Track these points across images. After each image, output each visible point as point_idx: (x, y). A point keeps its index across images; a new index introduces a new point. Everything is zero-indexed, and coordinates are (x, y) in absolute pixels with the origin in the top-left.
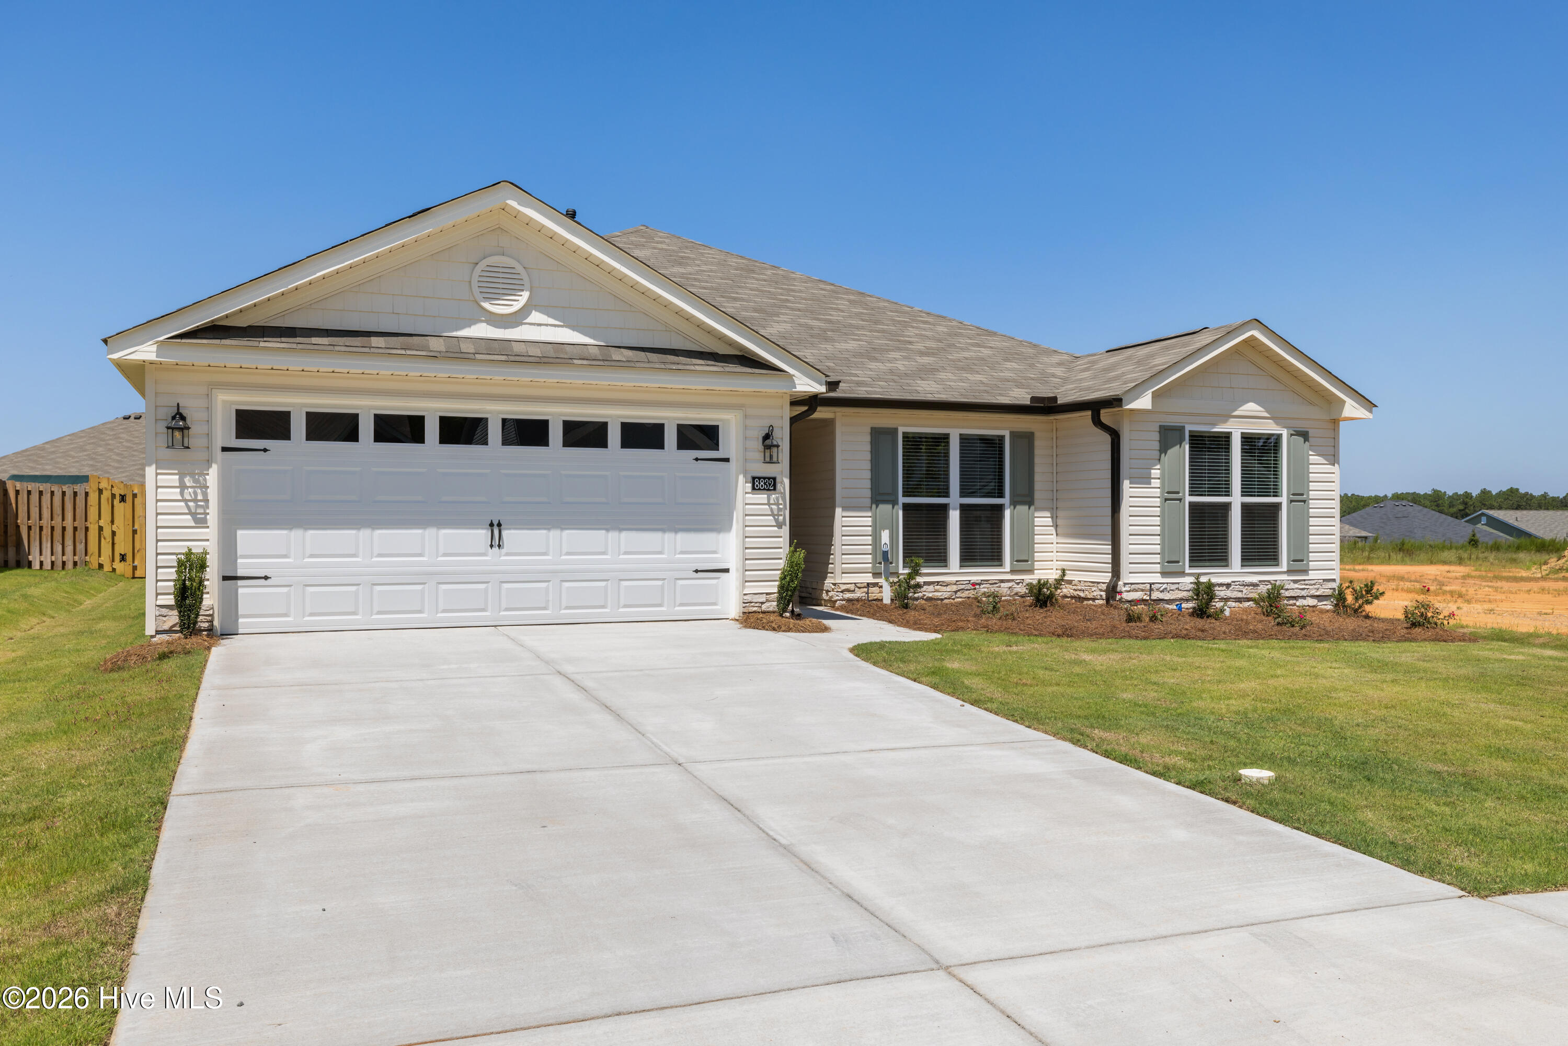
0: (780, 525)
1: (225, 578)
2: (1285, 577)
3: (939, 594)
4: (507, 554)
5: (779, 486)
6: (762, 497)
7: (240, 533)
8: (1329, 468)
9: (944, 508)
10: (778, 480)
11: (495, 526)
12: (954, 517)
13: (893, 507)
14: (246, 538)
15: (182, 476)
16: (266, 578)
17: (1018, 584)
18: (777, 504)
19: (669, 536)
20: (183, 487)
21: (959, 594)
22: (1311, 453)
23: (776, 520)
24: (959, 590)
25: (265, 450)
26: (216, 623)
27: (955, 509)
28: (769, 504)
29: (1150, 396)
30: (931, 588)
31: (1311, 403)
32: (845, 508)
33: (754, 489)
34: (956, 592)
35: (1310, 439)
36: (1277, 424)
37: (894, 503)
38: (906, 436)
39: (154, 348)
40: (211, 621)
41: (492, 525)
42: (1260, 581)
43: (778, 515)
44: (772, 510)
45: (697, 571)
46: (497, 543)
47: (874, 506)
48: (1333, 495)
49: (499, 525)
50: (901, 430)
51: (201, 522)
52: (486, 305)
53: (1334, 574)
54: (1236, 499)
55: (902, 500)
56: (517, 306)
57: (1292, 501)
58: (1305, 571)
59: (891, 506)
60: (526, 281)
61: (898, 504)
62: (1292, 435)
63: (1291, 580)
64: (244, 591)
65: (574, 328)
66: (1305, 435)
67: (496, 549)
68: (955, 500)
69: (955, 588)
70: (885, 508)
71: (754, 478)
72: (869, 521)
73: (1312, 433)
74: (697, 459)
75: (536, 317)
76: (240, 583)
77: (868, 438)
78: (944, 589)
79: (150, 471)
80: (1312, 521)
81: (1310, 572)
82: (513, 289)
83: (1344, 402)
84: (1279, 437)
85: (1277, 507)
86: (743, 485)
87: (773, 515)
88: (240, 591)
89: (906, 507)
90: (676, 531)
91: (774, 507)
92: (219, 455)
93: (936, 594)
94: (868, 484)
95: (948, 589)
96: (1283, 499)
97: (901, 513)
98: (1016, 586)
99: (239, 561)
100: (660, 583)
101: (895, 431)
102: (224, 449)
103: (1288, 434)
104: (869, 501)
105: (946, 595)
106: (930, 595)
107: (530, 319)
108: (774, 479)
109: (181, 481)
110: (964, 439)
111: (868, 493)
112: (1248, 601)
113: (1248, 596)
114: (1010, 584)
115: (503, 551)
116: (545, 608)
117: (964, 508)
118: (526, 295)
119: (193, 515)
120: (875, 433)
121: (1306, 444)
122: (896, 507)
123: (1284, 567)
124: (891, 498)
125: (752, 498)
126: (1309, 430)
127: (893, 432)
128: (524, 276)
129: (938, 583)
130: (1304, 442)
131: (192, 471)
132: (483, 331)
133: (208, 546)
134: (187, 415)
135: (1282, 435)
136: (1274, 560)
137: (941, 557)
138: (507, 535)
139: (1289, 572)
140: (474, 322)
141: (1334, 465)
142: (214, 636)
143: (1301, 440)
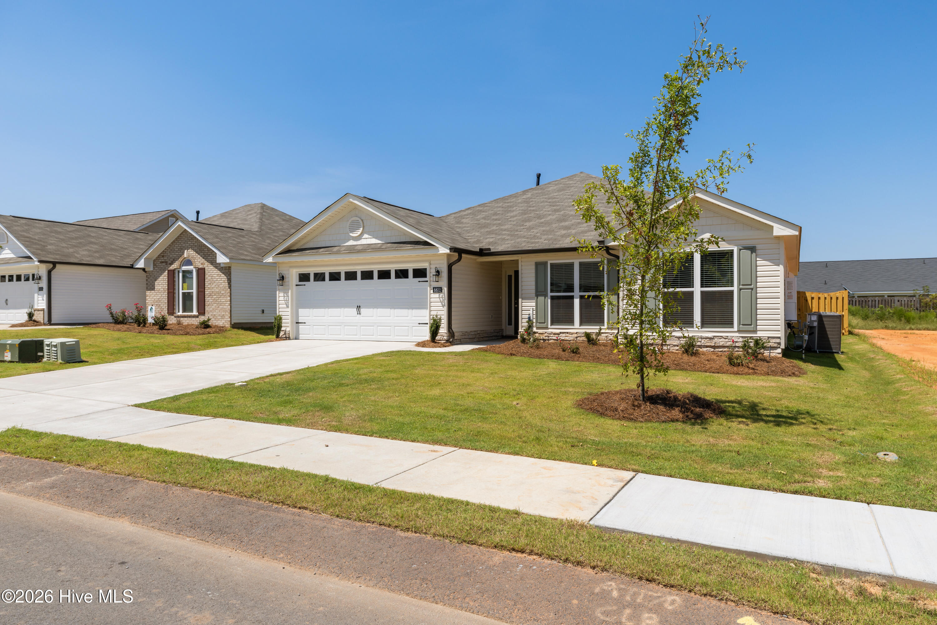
0: (443, 306)
1: (297, 323)
2: (737, 334)
3: (568, 338)
4: (362, 317)
5: (443, 291)
6: (437, 295)
7: (300, 310)
8: (775, 268)
9: (572, 298)
10: (443, 288)
11: (359, 307)
12: (577, 302)
13: (545, 298)
14: (301, 311)
15: (284, 293)
16: (305, 323)
18: (442, 298)
19: (410, 311)
20: (284, 296)
21: (578, 339)
22: (758, 259)
23: (442, 304)
24: (578, 337)
25: (304, 285)
27: (577, 298)
28: (439, 298)
30: (564, 335)
31: (758, 229)
32: (522, 299)
33: (434, 292)
34: (577, 337)
35: (757, 251)
36: (729, 244)
37: (545, 296)
38: (552, 265)
39: (272, 258)
40: (289, 335)
41: (358, 307)
42: (714, 336)
43: (443, 302)
44: (440, 300)
45: (419, 324)
46: (359, 313)
47: (536, 298)
48: (778, 284)
49: (360, 307)
50: (549, 262)
51: (288, 307)
52: (351, 234)
53: (779, 334)
54: (697, 289)
55: (550, 294)
56: (359, 233)
57: (741, 289)
58: (755, 331)
59: (543, 298)
60: (362, 225)
61: (547, 296)
62: (740, 250)
63: (740, 337)
64: (301, 327)
65: (376, 238)
66: (752, 249)
67: (359, 315)
68: (577, 293)
69: (576, 335)
70: (541, 299)
71: (434, 288)
72: (534, 304)
73: (758, 247)
74: (419, 282)
75: (366, 236)
76: (300, 324)
77: (534, 267)
78: (571, 336)
79: (278, 292)
80: (759, 301)
81: (758, 332)
82: (358, 228)
83: (773, 227)
84: (732, 252)
85: (732, 292)
86: (430, 291)
87: (441, 302)
88: (300, 327)
89: (552, 298)
90: (395, 308)
91: (441, 299)
92: (295, 287)
93: (566, 338)
94: (534, 287)
95: (573, 336)
96: (735, 289)
97: (549, 301)
98: (610, 335)
99: (300, 318)
100: (407, 328)
101: (546, 263)
102: (297, 285)
103: (737, 249)
104: (534, 295)
105: (572, 338)
106: (563, 338)
107: (363, 237)
108: (441, 288)
109: (284, 295)
110: (581, 264)
111: (534, 291)
112: (707, 348)
113: (705, 345)
114: (607, 335)
115: (361, 315)
116: (372, 335)
117: (582, 297)
118: (361, 229)
119: (286, 304)
120: (537, 264)
121: (754, 254)
122: (547, 298)
123: (736, 329)
124: (544, 293)
125: (434, 295)
126: (756, 246)
127: (545, 263)
128: (361, 223)
129: (567, 333)
130: (752, 253)
131: (286, 292)
132: (351, 243)
133: (289, 313)
134: (284, 276)
135: (733, 250)
136: (731, 324)
137: (571, 321)
138: (362, 310)
139: (739, 331)
140: (348, 240)
141: (779, 265)
142: (289, 339)
143: (749, 252)
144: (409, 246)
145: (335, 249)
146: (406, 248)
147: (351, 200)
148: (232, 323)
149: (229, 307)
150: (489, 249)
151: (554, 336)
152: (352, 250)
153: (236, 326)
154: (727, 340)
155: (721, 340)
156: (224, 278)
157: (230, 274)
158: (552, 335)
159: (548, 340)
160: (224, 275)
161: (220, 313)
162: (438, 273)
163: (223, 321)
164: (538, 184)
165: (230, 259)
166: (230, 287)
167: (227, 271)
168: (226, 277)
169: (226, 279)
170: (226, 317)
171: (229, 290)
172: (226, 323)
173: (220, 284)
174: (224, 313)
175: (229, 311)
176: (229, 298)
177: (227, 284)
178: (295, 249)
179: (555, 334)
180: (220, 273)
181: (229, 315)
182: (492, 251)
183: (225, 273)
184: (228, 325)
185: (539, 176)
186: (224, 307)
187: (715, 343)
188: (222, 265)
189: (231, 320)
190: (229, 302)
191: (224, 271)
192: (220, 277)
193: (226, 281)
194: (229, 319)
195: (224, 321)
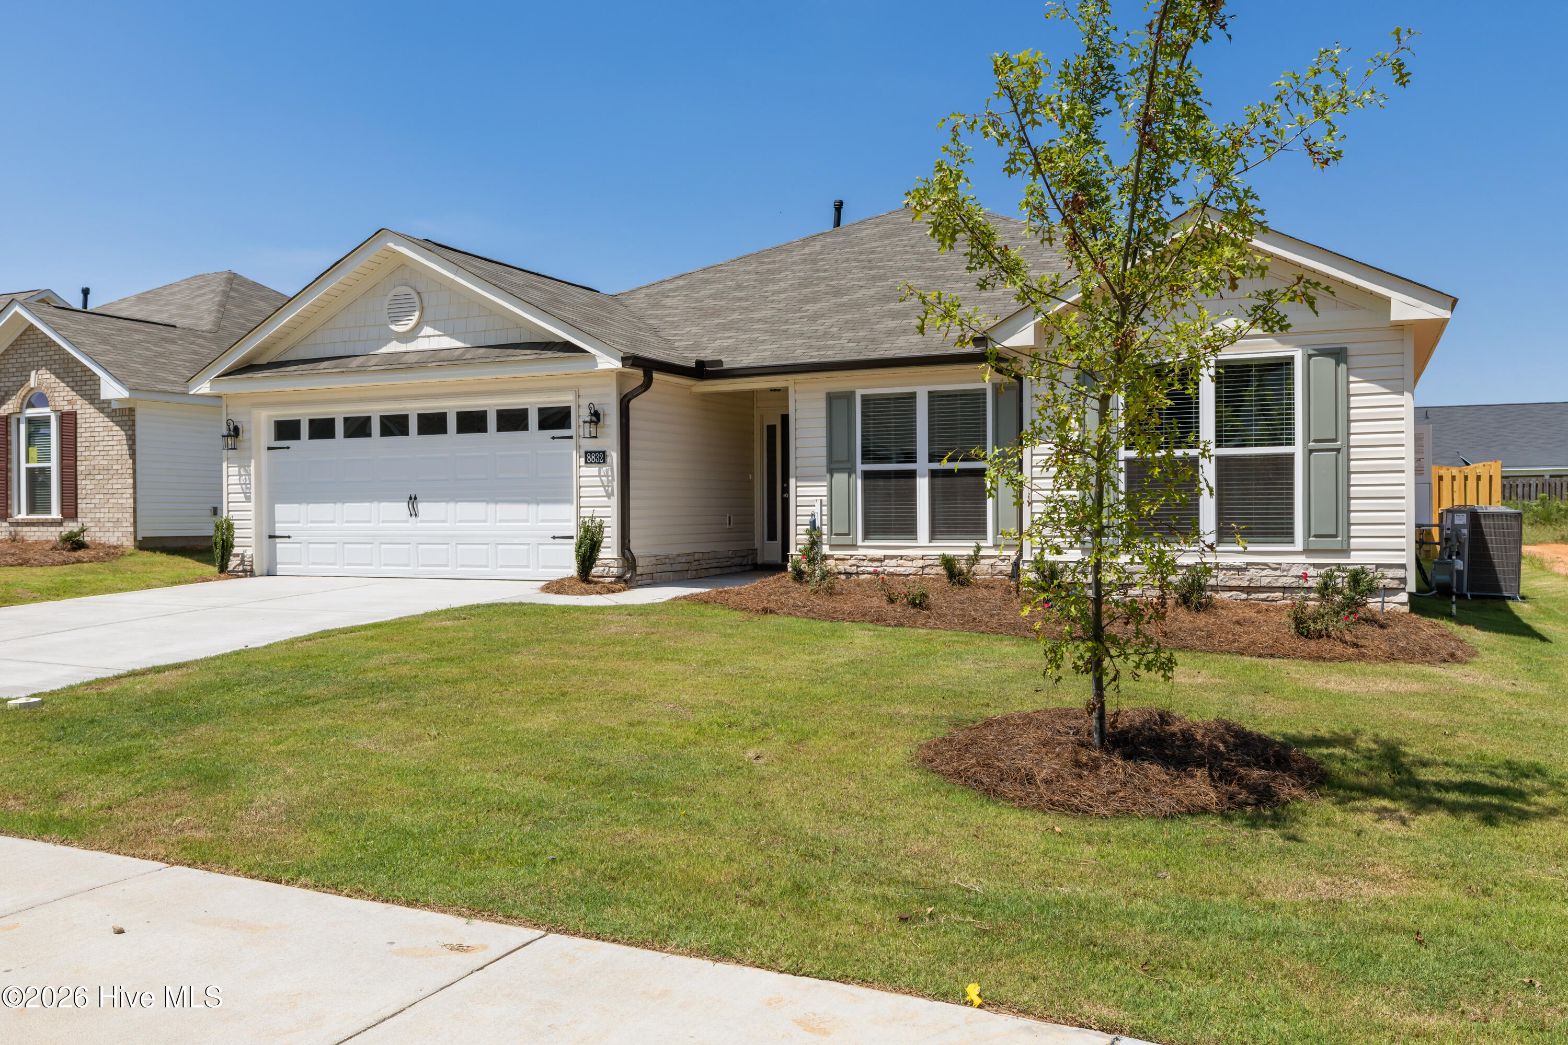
0: (609, 496)
1: (271, 537)
2: (1302, 559)
3: (903, 569)
4: (422, 521)
5: (608, 459)
6: (594, 470)
7: (276, 506)
8: (1394, 399)
9: (912, 475)
10: (607, 453)
11: (413, 499)
12: (923, 485)
13: (850, 476)
14: (281, 510)
15: (240, 467)
16: (289, 537)
17: (1003, 560)
18: (607, 476)
19: (533, 507)
20: (240, 475)
21: (927, 570)
22: (1352, 379)
23: (606, 491)
24: (927, 566)
25: (288, 448)
26: (254, 567)
27: (923, 476)
28: (600, 476)
29: (1032, 328)
30: (893, 562)
31: (1353, 307)
32: (800, 478)
33: (586, 462)
34: (923, 568)
35: (1351, 360)
36: (1282, 343)
37: (851, 471)
38: (865, 399)
39: (208, 385)
40: (252, 566)
41: (411, 498)
42: (1248, 564)
43: (609, 486)
44: (602, 481)
45: (554, 538)
46: (414, 513)
47: (828, 476)
48: (1401, 439)
49: (415, 498)
50: (859, 393)
51: (248, 499)
52: (393, 327)
53: (1403, 556)
54: (1207, 452)
55: (860, 467)
56: (411, 324)
57: (1311, 451)
58: (1345, 551)
59: (846, 475)
60: (418, 304)
61: (855, 473)
62: (1310, 356)
63: (1310, 564)
64: (280, 545)
65: (451, 336)
66: (1339, 355)
67: (414, 517)
68: (922, 465)
69: (921, 563)
70: (840, 478)
71: (586, 453)
72: (824, 491)
73: (1352, 349)
74: (553, 438)
75: (427, 330)
76: (278, 540)
77: (822, 405)
78: (909, 563)
79: (225, 465)
80: (1355, 479)
81: (1352, 553)
82: (410, 313)
83: (1388, 301)
84: (1288, 363)
85: (1290, 458)
86: (576, 459)
87: (603, 486)
88: (278, 546)
89: (867, 475)
91: (604, 479)
92: (265, 454)
93: (899, 569)
94: (823, 452)
95: (915, 563)
96: (1297, 450)
97: (859, 482)
98: (1000, 563)
99: (277, 525)
100: (526, 547)
101: (853, 393)
102: (269, 448)
103: (1303, 355)
104: (825, 469)
105: (912, 570)
106: (892, 570)
107: (422, 334)
108: (604, 452)
109: (239, 471)
110: (931, 395)
111: (823, 461)
112: (1230, 591)
113: (1228, 584)
114: (992, 561)
115: (419, 519)
116: (446, 566)
117: (934, 474)
118: (417, 314)
119: (245, 493)
120: (831, 398)
121: (1343, 367)
122: (853, 476)
123: (1299, 545)
124: (849, 466)
125: (585, 471)
126: (1348, 346)
127: (850, 396)
128: (417, 299)
129: (901, 557)
130: (1337, 364)
131: (243, 464)
132: (393, 347)
133: (251, 515)
134: (240, 427)
135: (1292, 358)
136: (1286, 533)
137: (908, 529)
138: (422, 507)
139: (1307, 551)
140: (387, 341)
141: (1402, 393)
142: (251, 576)
143: (1331, 362)
144: (527, 354)
145: (356, 362)
146: (521, 358)
147: (391, 245)
148: (139, 538)
149: (131, 501)
150: (720, 363)
151: (870, 564)
152: (396, 364)
153: (147, 545)
154: (1278, 573)
155: (1264, 573)
156: (118, 434)
157: (134, 425)
158: (865, 563)
159: (857, 574)
160: (118, 428)
161: (111, 515)
162: (596, 417)
163: (117, 534)
164: (837, 223)
165: (131, 390)
166: (133, 455)
167: (126, 418)
168: (123, 433)
169: (124, 437)
170: (125, 524)
171: (131, 461)
172: (125, 539)
173: (110, 448)
174: (120, 515)
175: (131, 510)
176: (131, 481)
177: (126, 447)
178: (265, 362)
179: (872, 560)
180: (111, 424)
181: (132, 520)
182: (725, 366)
183: (122, 423)
184: (128, 543)
185: (839, 207)
186: (120, 501)
187: (1250, 580)
188: (115, 406)
189: (135, 532)
190: (131, 491)
191: (120, 419)
192: (111, 433)
193: (125, 442)
194: (132, 529)
195: (120, 534)
